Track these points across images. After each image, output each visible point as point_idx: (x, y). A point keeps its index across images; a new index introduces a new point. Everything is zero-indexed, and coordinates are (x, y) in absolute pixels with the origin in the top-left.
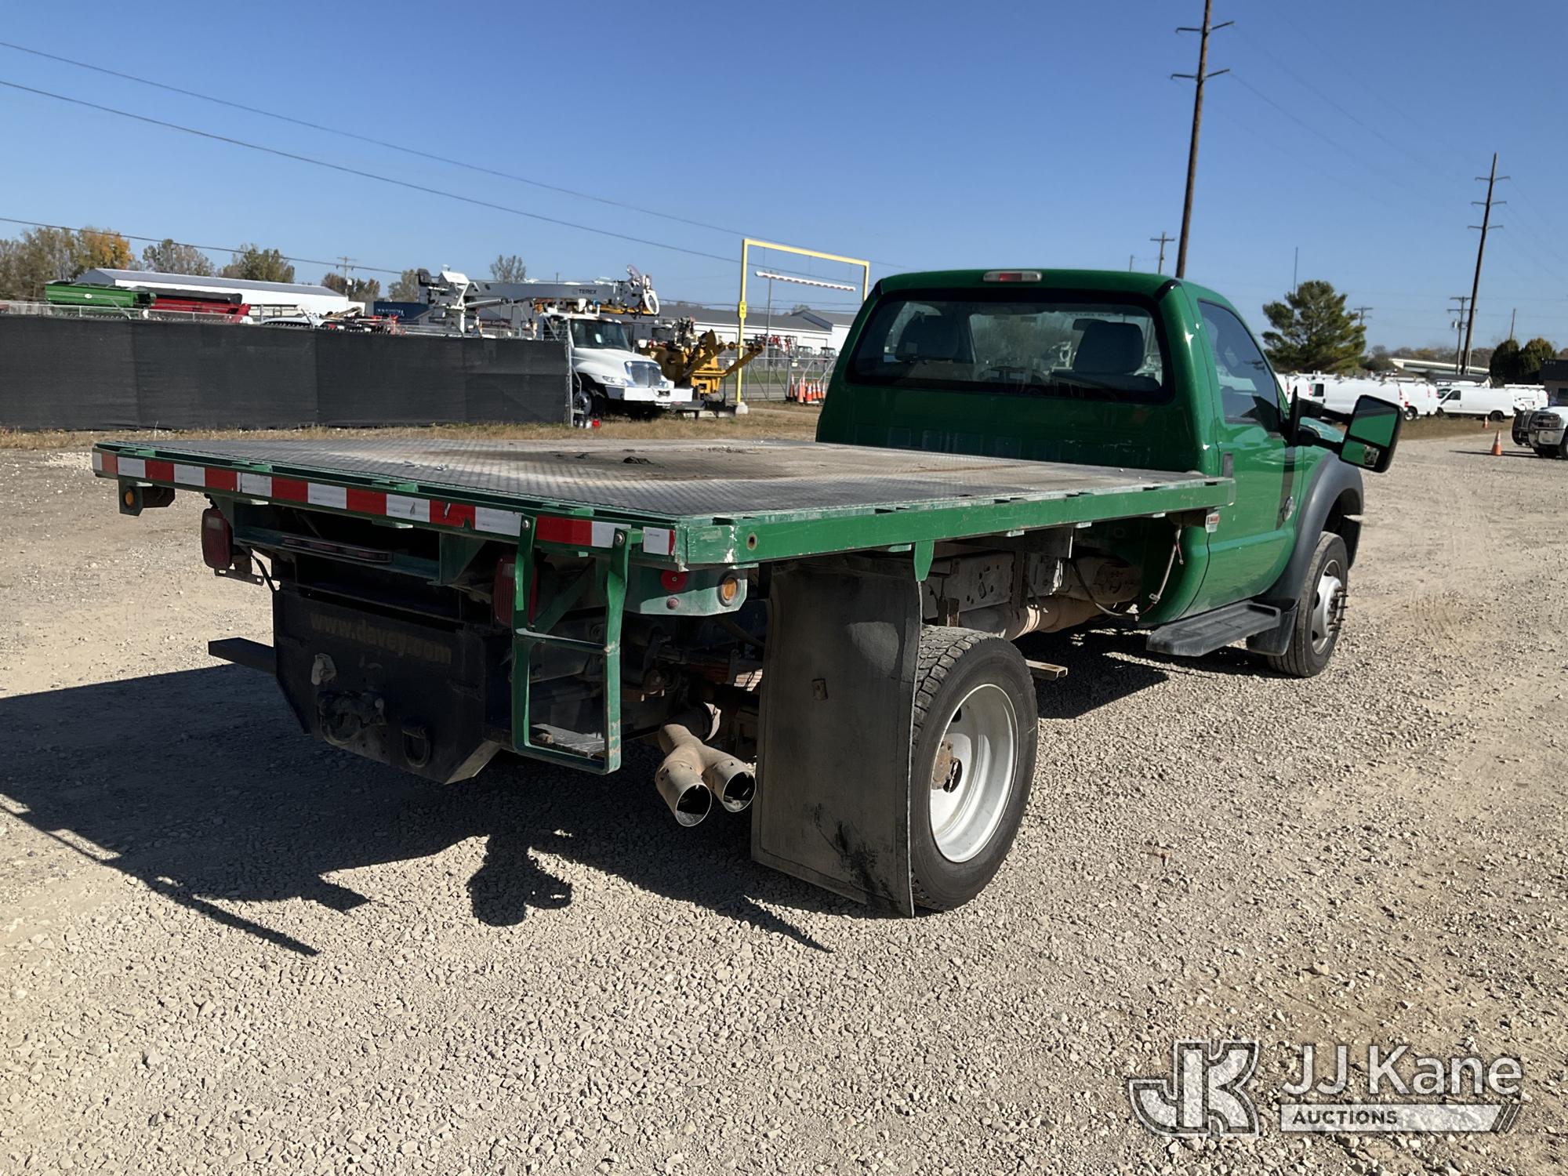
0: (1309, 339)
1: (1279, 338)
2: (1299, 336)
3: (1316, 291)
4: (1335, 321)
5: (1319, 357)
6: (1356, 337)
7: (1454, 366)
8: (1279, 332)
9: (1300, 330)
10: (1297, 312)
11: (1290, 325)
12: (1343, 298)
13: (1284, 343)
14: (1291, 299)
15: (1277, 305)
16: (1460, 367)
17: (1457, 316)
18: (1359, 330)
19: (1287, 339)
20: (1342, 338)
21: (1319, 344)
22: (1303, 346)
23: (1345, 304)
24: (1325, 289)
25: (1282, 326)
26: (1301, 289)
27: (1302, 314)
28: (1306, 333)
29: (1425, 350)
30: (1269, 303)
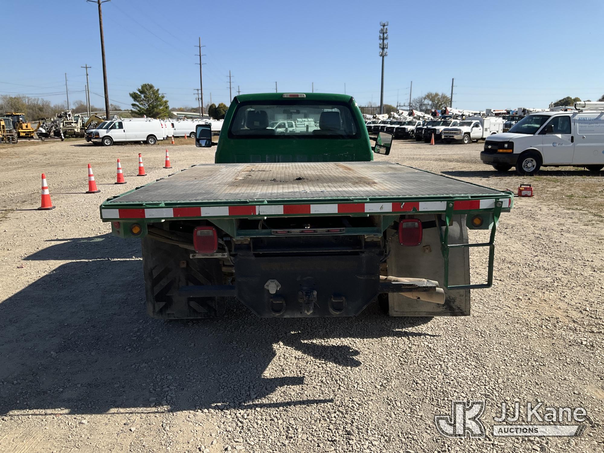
0: (149, 106)
1: (138, 106)
2: (145, 105)
3: (148, 87)
4: (157, 99)
5: (154, 113)
6: (165, 105)
7: (199, 114)
8: (137, 103)
9: (145, 103)
10: (142, 96)
11: (141, 101)
12: (158, 90)
13: (140, 108)
14: (139, 90)
15: (134, 93)
16: (201, 114)
17: (197, 96)
18: (166, 102)
19: (141, 106)
20: (161, 105)
21: (153, 107)
22: (147, 109)
23: (159, 92)
24: (151, 87)
25: (138, 101)
26: (142, 87)
27: (144, 96)
28: (147, 103)
29: (181, 108)
30: (131, 92)
